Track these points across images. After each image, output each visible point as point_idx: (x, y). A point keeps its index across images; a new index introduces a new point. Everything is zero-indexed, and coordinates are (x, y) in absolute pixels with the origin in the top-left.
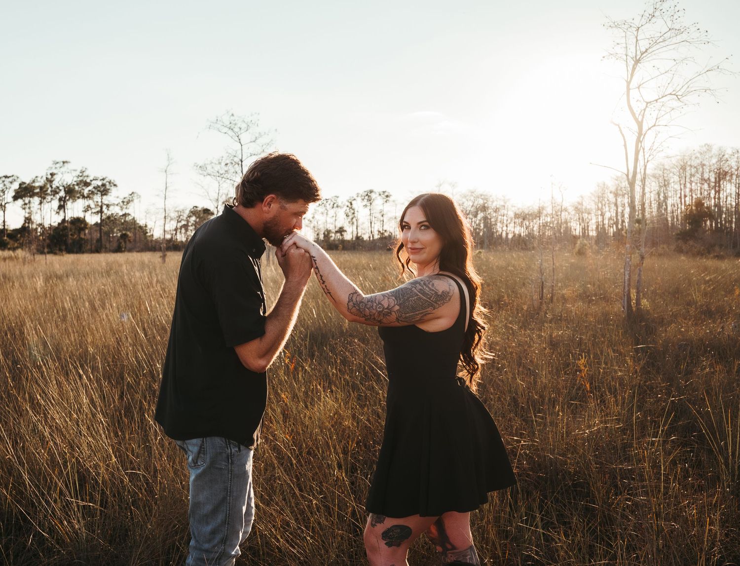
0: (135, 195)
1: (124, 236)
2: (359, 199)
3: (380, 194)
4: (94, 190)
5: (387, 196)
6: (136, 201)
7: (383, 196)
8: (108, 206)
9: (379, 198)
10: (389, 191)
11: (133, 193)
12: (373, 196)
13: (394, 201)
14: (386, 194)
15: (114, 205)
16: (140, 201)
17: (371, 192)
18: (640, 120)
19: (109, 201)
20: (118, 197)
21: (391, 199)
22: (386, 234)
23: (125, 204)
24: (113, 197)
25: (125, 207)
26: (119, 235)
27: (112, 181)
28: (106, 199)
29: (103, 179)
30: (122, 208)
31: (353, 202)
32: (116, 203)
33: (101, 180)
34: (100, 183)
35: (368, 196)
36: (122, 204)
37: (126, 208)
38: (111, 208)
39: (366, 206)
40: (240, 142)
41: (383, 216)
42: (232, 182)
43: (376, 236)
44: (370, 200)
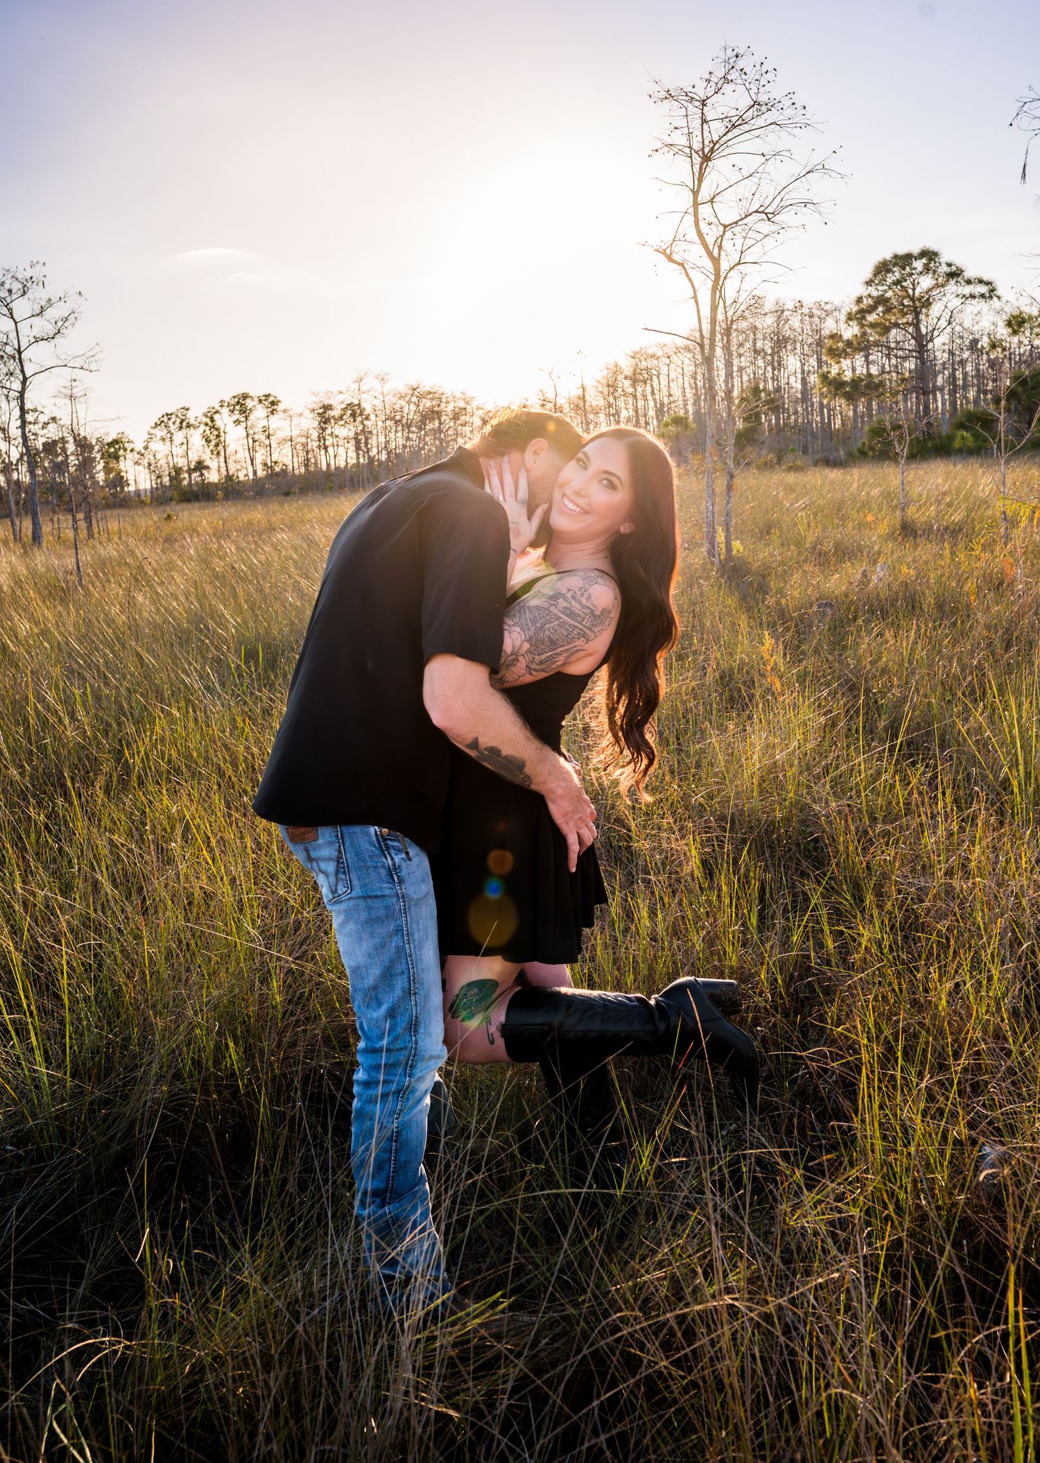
2: (225, 411)
3: (260, 401)
5: (273, 403)
7: (266, 403)
9: (259, 406)
10: (277, 393)
12: (250, 403)
13: (285, 411)
14: (271, 399)
17: (245, 396)
18: (715, 253)
21: (280, 407)
22: (277, 469)
31: (216, 417)
35: (240, 405)
39: (237, 422)
40: (12, 318)
41: (268, 437)
42: (5, 391)
43: (261, 473)
44: (245, 412)
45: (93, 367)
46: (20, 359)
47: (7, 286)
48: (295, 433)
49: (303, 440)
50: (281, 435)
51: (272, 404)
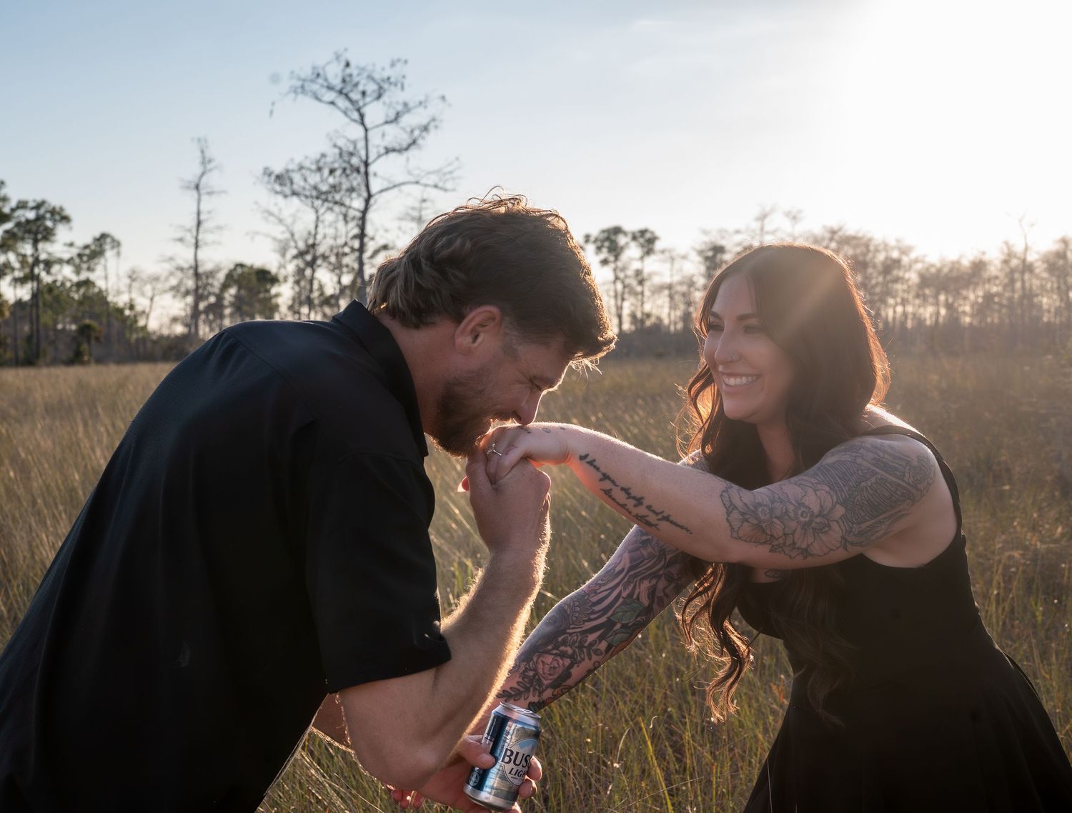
0: (108, 240)
1: (85, 331)
3: (634, 238)
4: (16, 230)
5: (649, 241)
6: (109, 254)
7: (641, 240)
8: (48, 264)
9: (633, 245)
11: (104, 236)
12: (622, 240)
13: (663, 252)
14: (647, 236)
15: (60, 261)
16: (118, 254)
17: (617, 230)
19: (49, 254)
20: (71, 245)
21: (658, 245)
22: (648, 323)
23: (85, 259)
24: (62, 244)
25: (85, 266)
26: (74, 327)
27: (58, 209)
28: (46, 250)
29: (38, 207)
30: (78, 271)
32: (66, 256)
33: (33, 208)
34: (31, 215)
35: (610, 241)
36: (77, 261)
37: (89, 269)
38: (55, 268)
39: (605, 262)
40: (363, 123)
41: (641, 282)
42: (343, 209)
43: (627, 326)
44: (616, 250)
45: (449, 185)
46: (367, 174)
47: (361, 88)
48: (677, 278)
49: (684, 288)
50: (657, 280)
51: (647, 241)
